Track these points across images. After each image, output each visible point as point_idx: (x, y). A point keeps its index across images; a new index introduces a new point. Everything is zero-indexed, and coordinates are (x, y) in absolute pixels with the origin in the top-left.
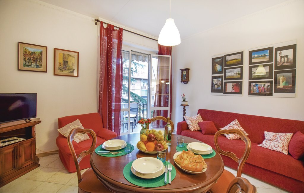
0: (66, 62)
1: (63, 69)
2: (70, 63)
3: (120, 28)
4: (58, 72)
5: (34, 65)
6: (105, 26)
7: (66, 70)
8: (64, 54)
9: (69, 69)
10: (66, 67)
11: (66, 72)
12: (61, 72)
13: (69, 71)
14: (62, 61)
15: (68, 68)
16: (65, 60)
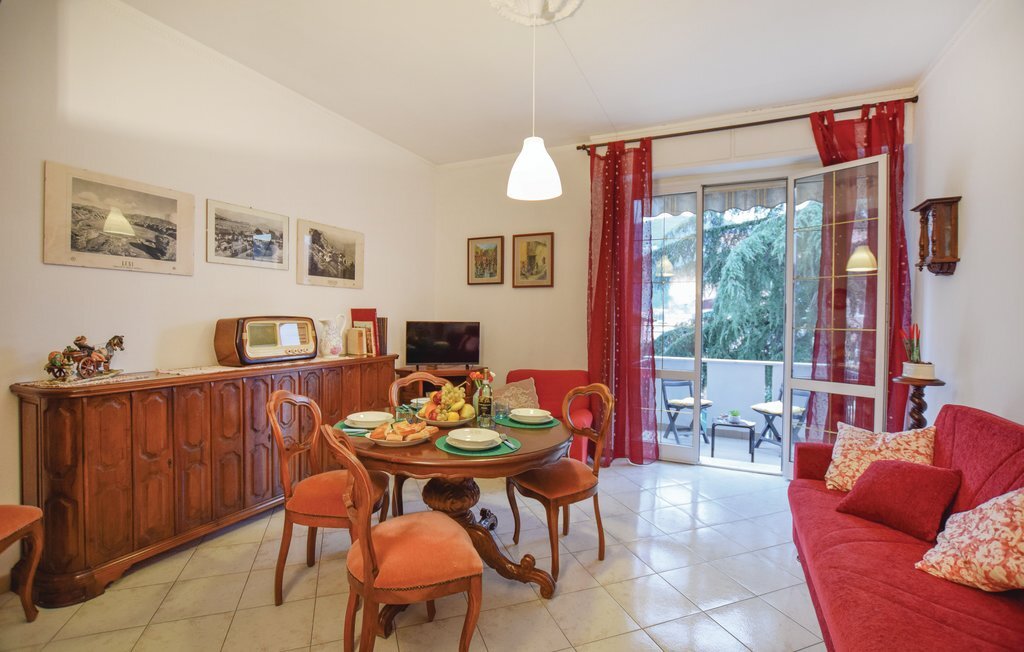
0: (532, 259)
1: (527, 274)
2: (539, 260)
3: (642, 140)
4: (520, 281)
5: (487, 274)
6: (602, 152)
7: (532, 274)
8: (529, 244)
9: (537, 273)
10: (532, 269)
11: (532, 280)
12: (525, 280)
13: (538, 276)
14: (525, 258)
15: (535, 270)
16: (532, 254)
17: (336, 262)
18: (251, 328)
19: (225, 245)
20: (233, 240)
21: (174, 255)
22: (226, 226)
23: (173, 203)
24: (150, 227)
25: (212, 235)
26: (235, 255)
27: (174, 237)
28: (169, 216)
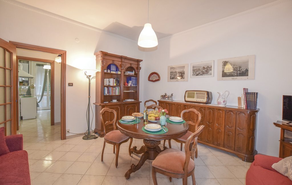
17: (237, 71)
18: (188, 93)
19: (195, 73)
20: (197, 71)
21: (184, 77)
22: (195, 68)
23: (184, 67)
24: (180, 73)
25: (192, 71)
26: (197, 75)
27: (184, 74)
28: (183, 70)
